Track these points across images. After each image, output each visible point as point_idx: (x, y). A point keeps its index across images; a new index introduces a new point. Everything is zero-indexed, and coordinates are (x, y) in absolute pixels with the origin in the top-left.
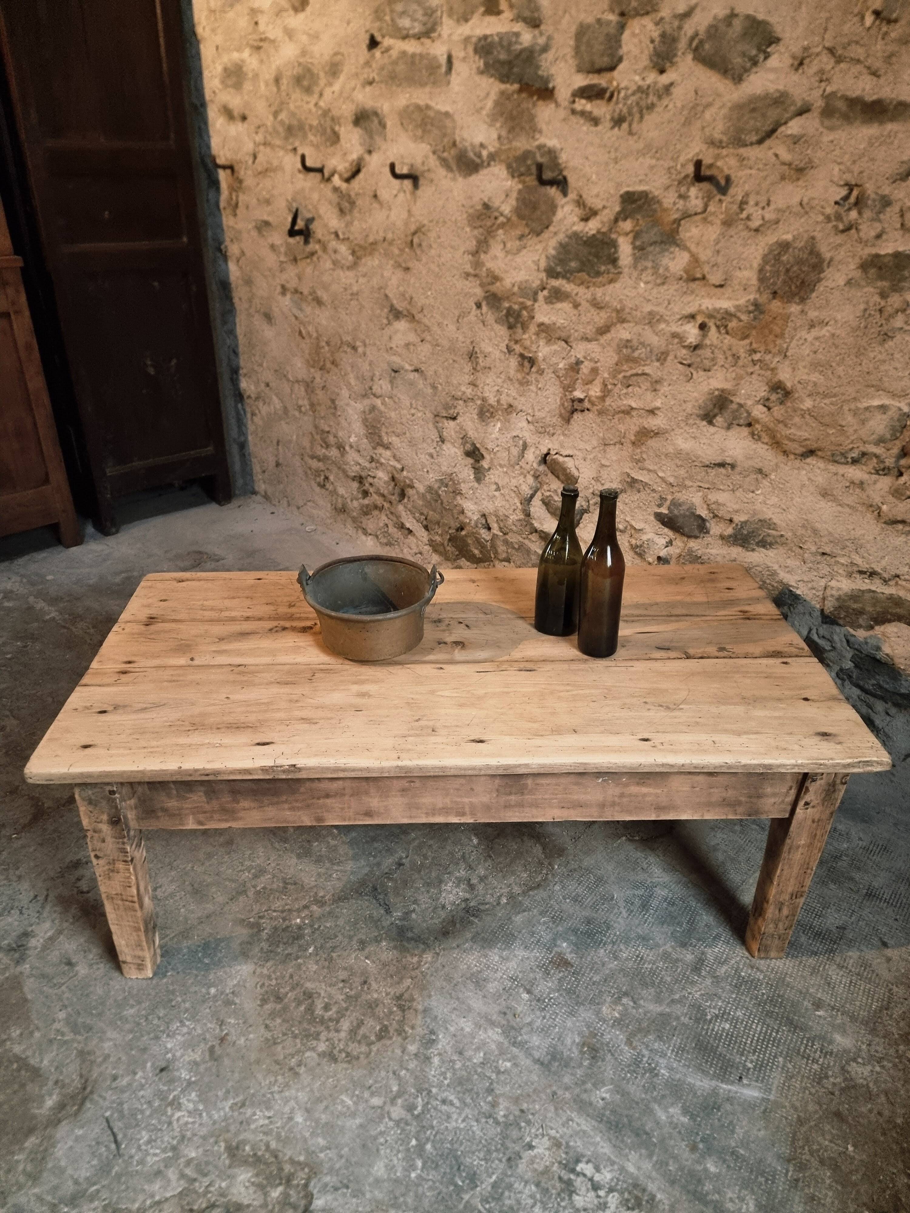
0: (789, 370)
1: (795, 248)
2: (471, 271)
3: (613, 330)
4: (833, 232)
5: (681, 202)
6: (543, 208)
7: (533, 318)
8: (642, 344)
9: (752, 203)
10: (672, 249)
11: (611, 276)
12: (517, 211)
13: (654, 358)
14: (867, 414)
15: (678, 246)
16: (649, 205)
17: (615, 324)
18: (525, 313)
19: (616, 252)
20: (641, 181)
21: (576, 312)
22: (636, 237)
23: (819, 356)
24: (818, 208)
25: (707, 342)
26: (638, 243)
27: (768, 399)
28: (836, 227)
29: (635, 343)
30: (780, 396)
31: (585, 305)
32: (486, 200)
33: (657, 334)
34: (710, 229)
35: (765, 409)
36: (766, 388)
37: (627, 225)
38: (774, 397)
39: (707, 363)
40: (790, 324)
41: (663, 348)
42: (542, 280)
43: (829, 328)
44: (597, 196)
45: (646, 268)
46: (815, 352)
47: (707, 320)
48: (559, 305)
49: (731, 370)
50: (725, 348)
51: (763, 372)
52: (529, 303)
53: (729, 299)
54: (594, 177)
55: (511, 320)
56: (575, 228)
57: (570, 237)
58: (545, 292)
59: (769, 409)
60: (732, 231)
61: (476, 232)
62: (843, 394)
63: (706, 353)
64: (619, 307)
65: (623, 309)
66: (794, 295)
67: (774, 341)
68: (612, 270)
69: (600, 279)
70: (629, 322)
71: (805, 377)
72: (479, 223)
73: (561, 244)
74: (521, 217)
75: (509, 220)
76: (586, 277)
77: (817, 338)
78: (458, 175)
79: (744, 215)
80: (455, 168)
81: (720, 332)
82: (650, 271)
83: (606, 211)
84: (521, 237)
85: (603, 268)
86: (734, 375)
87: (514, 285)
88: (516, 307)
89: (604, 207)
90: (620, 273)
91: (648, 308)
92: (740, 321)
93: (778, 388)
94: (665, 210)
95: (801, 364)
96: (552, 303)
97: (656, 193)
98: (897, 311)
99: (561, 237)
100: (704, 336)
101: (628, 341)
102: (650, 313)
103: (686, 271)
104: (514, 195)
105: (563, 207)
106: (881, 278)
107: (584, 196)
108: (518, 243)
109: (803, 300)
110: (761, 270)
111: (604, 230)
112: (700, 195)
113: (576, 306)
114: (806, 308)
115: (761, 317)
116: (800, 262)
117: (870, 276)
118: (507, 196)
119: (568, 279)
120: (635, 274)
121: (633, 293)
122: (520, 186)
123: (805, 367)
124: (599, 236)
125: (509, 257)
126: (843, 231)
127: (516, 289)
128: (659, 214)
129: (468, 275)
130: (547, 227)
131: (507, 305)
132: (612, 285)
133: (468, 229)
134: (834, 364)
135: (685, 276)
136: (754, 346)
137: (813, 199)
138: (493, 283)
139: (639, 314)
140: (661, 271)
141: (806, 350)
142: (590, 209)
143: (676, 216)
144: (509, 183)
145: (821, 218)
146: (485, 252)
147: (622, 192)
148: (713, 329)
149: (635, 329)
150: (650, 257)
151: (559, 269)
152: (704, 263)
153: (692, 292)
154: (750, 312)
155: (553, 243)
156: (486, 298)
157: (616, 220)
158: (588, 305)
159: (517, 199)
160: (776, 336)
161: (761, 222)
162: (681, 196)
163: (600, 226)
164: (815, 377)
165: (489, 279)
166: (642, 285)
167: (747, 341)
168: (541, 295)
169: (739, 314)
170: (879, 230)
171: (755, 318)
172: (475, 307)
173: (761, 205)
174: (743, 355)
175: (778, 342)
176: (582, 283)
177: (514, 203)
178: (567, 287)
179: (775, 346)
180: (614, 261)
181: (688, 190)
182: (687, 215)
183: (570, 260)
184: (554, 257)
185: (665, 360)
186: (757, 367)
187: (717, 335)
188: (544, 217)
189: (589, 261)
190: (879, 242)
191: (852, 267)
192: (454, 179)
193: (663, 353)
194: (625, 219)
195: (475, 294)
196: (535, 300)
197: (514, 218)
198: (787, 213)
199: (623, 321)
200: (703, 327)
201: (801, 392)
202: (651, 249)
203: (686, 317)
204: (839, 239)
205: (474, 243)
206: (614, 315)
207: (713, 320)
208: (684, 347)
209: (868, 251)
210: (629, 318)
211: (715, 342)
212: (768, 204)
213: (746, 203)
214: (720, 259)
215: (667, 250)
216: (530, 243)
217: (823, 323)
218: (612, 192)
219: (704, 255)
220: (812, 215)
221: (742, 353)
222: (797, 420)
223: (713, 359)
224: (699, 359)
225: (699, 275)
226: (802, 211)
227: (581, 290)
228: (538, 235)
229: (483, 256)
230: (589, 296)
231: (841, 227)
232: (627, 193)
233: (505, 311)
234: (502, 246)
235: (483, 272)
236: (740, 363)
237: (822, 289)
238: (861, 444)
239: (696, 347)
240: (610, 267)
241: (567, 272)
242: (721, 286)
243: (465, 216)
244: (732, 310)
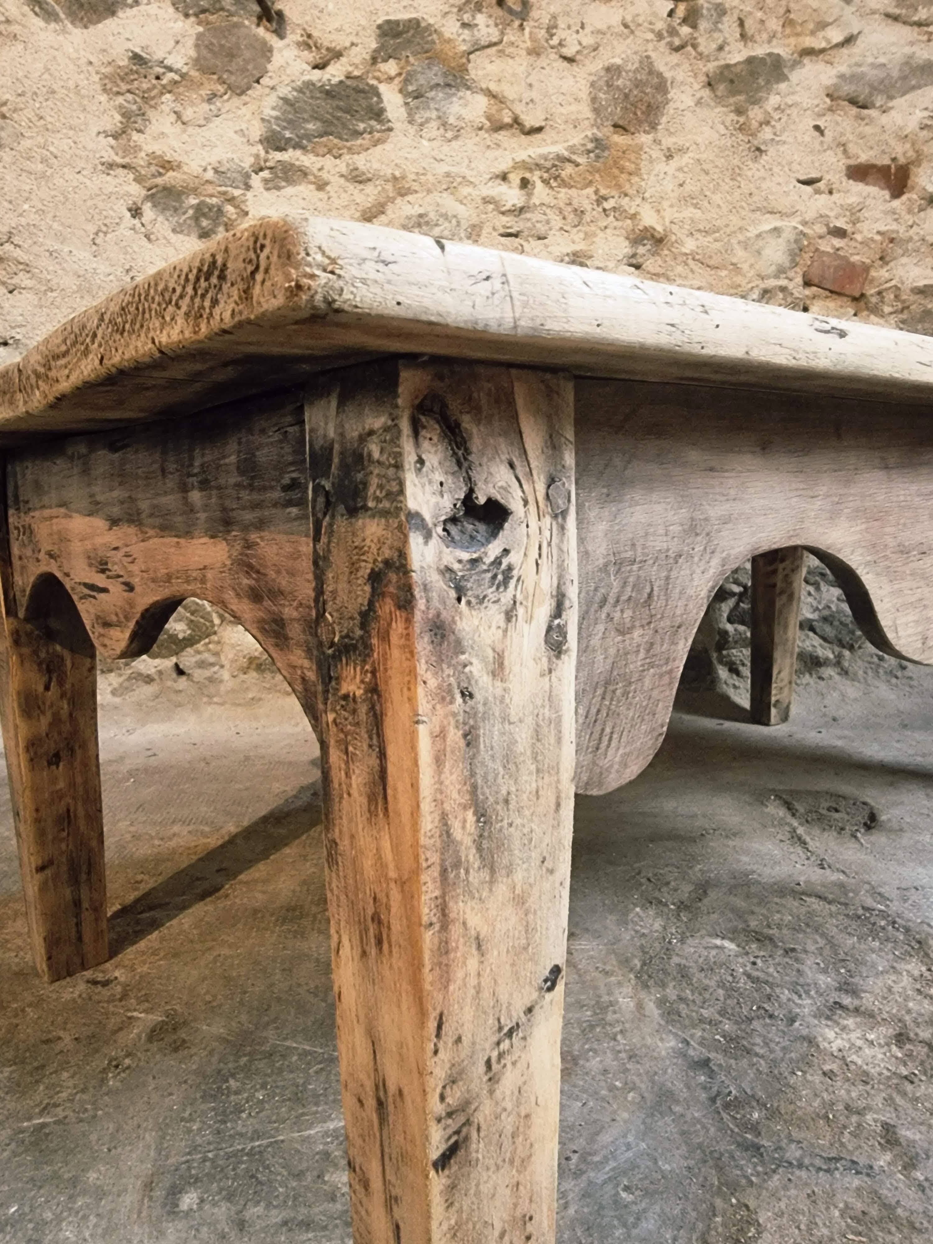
0: (653, 213)
1: (627, 72)
2: (119, 160)
3: (390, 208)
4: (668, 51)
5: (466, 31)
6: (247, 54)
7: (247, 214)
8: (445, 216)
9: (562, 24)
10: (460, 94)
11: (377, 135)
12: (198, 63)
13: (463, 235)
14: (761, 243)
15: (468, 88)
16: (423, 38)
17: (392, 200)
18: (229, 209)
19: (380, 100)
20: (405, 7)
21: (321, 195)
22: (406, 81)
23: (688, 187)
24: (646, 24)
25: (535, 200)
26: (410, 88)
27: (634, 256)
28: (670, 44)
29: (432, 216)
30: (648, 247)
31: (336, 182)
32: (138, 50)
33: (461, 202)
34: (511, 61)
35: (633, 269)
36: (627, 243)
37: (391, 67)
38: (641, 250)
39: (541, 228)
40: (644, 156)
41: (475, 220)
42: (257, 156)
43: (690, 154)
44: (338, 30)
45: (428, 120)
46: (681, 185)
47: (528, 175)
48: (290, 190)
49: (575, 230)
50: (562, 205)
51: (619, 224)
52: (237, 193)
53: (554, 143)
54: (331, 6)
55: (205, 223)
56: (306, 78)
57: (300, 91)
58: (266, 174)
59: (638, 267)
60: (543, 61)
61: (120, 100)
62: (727, 226)
63: (534, 216)
64: (397, 174)
65: (403, 178)
66: (640, 122)
67: (629, 181)
68: (378, 127)
69: (359, 142)
70: (416, 192)
71: (677, 215)
72: (124, 87)
73: (285, 100)
74: (207, 70)
75: (183, 76)
76: (336, 141)
77: (680, 169)
78: (69, 26)
79: (555, 41)
80: (62, 16)
81: (552, 188)
82: (434, 124)
83: (354, 50)
84: (212, 98)
85: (361, 126)
86: (582, 235)
87: (205, 170)
88: (214, 201)
89: (353, 44)
90: (390, 130)
91: (442, 169)
92: (577, 165)
93: (644, 238)
94: (449, 41)
95: (666, 204)
96: (278, 188)
97: (431, 21)
98: (761, 125)
99: (285, 91)
100: (530, 195)
101: (421, 216)
102: (448, 175)
103: (489, 118)
104: (190, 42)
105: (280, 50)
106: (733, 93)
107: (315, 34)
108: (206, 106)
109: (654, 127)
110: (594, 100)
111: (356, 73)
112: (491, 22)
113: (321, 186)
114: (659, 135)
115: (606, 154)
116: (638, 84)
117: (719, 94)
118: (177, 42)
119: (303, 148)
120: (412, 130)
121: (415, 154)
122: (201, 29)
123: (671, 206)
124: (349, 82)
125: (190, 130)
126: (677, 49)
127: (210, 175)
128: (438, 47)
129: (111, 166)
130: (258, 82)
131: (193, 201)
132: (380, 147)
133: (104, 98)
134: (708, 193)
135: (487, 124)
136: (603, 192)
137: (638, 15)
138: (160, 174)
139: (430, 177)
140: (452, 120)
141: (669, 185)
142: (328, 49)
143: (464, 48)
144: (180, 24)
145: (650, 36)
146: (139, 131)
147: (380, 22)
148: (539, 185)
149: (429, 199)
150: (432, 105)
151: (288, 134)
152: (513, 101)
153: (498, 145)
154: (589, 152)
155: (272, 100)
156: (151, 198)
157: (374, 60)
158: (342, 180)
159: (197, 46)
160: (630, 174)
161: (578, 48)
162: (465, 25)
163: (350, 69)
164: (690, 212)
165: (153, 169)
166: (425, 143)
167: (590, 191)
168: (256, 181)
169: (574, 157)
170: (720, 42)
171: (598, 157)
172: (128, 214)
173: (574, 28)
174: (589, 207)
175: (635, 179)
176: (330, 152)
177: (193, 53)
178: (306, 160)
179: (632, 185)
180: (378, 114)
181: (474, 17)
182: (478, 48)
183: (306, 121)
184: (277, 118)
185: (479, 236)
186: (611, 218)
187: (547, 190)
188: (250, 67)
189: (338, 119)
190: (722, 54)
191: (696, 86)
192: (64, 31)
193: (474, 226)
194: (385, 61)
195: (129, 195)
196: (248, 187)
197: (194, 73)
198: (608, 35)
199: (403, 193)
200: (525, 183)
201: (679, 233)
202: (431, 94)
203: (497, 177)
204: (675, 58)
205: (118, 117)
206: (389, 187)
207: (538, 173)
208: (503, 213)
209: (711, 67)
210: (415, 186)
211: (546, 200)
212: (583, 27)
213: (556, 27)
214: (534, 94)
215: (454, 94)
216: (227, 106)
217: (682, 150)
218: (363, 22)
219: (510, 92)
220: (637, 33)
221: (587, 205)
222: (680, 269)
223: (548, 222)
224: (529, 224)
225: (508, 120)
226: (626, 31)
227: (329, 162)
228: (243, 93)
229: (135, 136)
230: (342, 166)
231: (677, 42)
232: (388, 22)
233: (191, 212)
234: (173, 117)
235: (141, 160)
236: (587, 218)
237: (672, 111)
238: (759, 282)
239: (522, 210)
240: (373, 123)
241: (301, 138)
242: (540, 130)
243: (96, 78)
244: (566, 154)
